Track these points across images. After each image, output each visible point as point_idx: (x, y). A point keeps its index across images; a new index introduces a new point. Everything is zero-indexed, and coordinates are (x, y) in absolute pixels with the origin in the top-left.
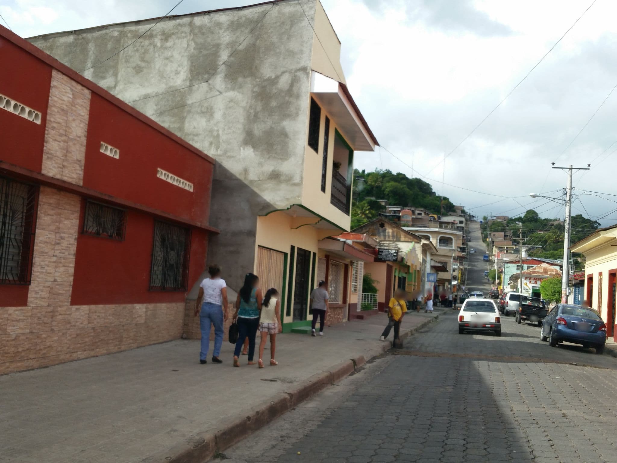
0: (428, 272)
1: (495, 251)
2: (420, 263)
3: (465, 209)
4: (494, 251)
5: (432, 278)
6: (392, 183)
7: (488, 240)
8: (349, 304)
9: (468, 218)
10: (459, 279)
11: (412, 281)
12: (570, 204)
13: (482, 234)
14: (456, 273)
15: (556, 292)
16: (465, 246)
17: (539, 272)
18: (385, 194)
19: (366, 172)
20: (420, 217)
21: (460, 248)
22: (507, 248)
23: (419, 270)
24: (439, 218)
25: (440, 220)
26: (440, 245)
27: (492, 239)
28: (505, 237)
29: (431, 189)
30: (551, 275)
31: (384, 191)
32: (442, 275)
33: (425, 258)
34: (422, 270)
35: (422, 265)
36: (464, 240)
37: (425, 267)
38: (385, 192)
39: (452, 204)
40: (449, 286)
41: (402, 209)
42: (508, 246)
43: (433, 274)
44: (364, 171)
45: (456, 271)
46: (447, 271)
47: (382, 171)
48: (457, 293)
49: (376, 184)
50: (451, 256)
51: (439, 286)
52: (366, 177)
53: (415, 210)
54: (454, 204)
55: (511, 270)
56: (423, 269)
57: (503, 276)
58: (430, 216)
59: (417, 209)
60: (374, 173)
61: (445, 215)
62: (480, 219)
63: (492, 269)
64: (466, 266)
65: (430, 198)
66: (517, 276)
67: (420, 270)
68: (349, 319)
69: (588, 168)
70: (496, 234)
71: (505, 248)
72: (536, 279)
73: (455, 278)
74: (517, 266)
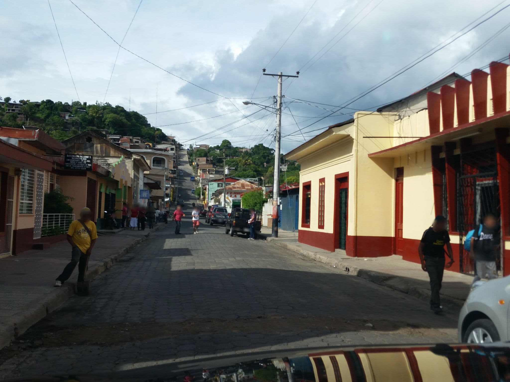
0: (141, 189)
1: (200, 173)
2: (132, 178)
3: (175, 138)
4: (198, 173)
5: (145, 194)
6: (112, 115)
7: (193, 163)
8: (15, 231)
9: (178, 146)
10: (171, 196)
11: (121, 198)
12: (281, 112)
13: (189, 159)
14: (168, 192)
15: (257, 203)
16: (176, 169)
17: (238, 188)
18: (106, 124)
19: (88, 105)
20: (137, 144)
21: (172, 170)
22: (209, 170)
23: (130, 186)
24: (154, 146)
25: (155, 147)
26: (153, 165)
27: (197, 163)
28: (207, 162)
29: (147, 121)
30: (247, 189)
31: (104, 121)
32: (156, 193)
33: (137, 174)
34: (134, 187)
35: (134, 182)
36: (174, 164)
37: (138, 184)
38: (105, 123)
39: (165, 134)
40: (163, 203)
41: (121, 138)
42: (209, 169)
43: (146, 191)
44: (85, 104)
45: (168, 189)
46: (160, 189)
47: (102, 104)
48: (169, 208)
49: (96, 115)
50: (164, 175)
51: (153, 202)
52: (87, 109)
53: (133, 138)
54: (167, 135)
55: (214, 187)
56: (135, 185)
57: (207, 193)
58: (146, 144)
59: (134, 138)
60: (94, 105)
61: (159, 143)
62: (186, 147)
63: (198, 187)
64: (176, 186)
65: (146, 129)
66: (220, 191)
67: (132, 187)
68: (14, 253)
69: (297, 75)
70: (200, 159)
71: (208, 170)
72: (236, 193)
73: (167, 196)
74: (218, 184)
